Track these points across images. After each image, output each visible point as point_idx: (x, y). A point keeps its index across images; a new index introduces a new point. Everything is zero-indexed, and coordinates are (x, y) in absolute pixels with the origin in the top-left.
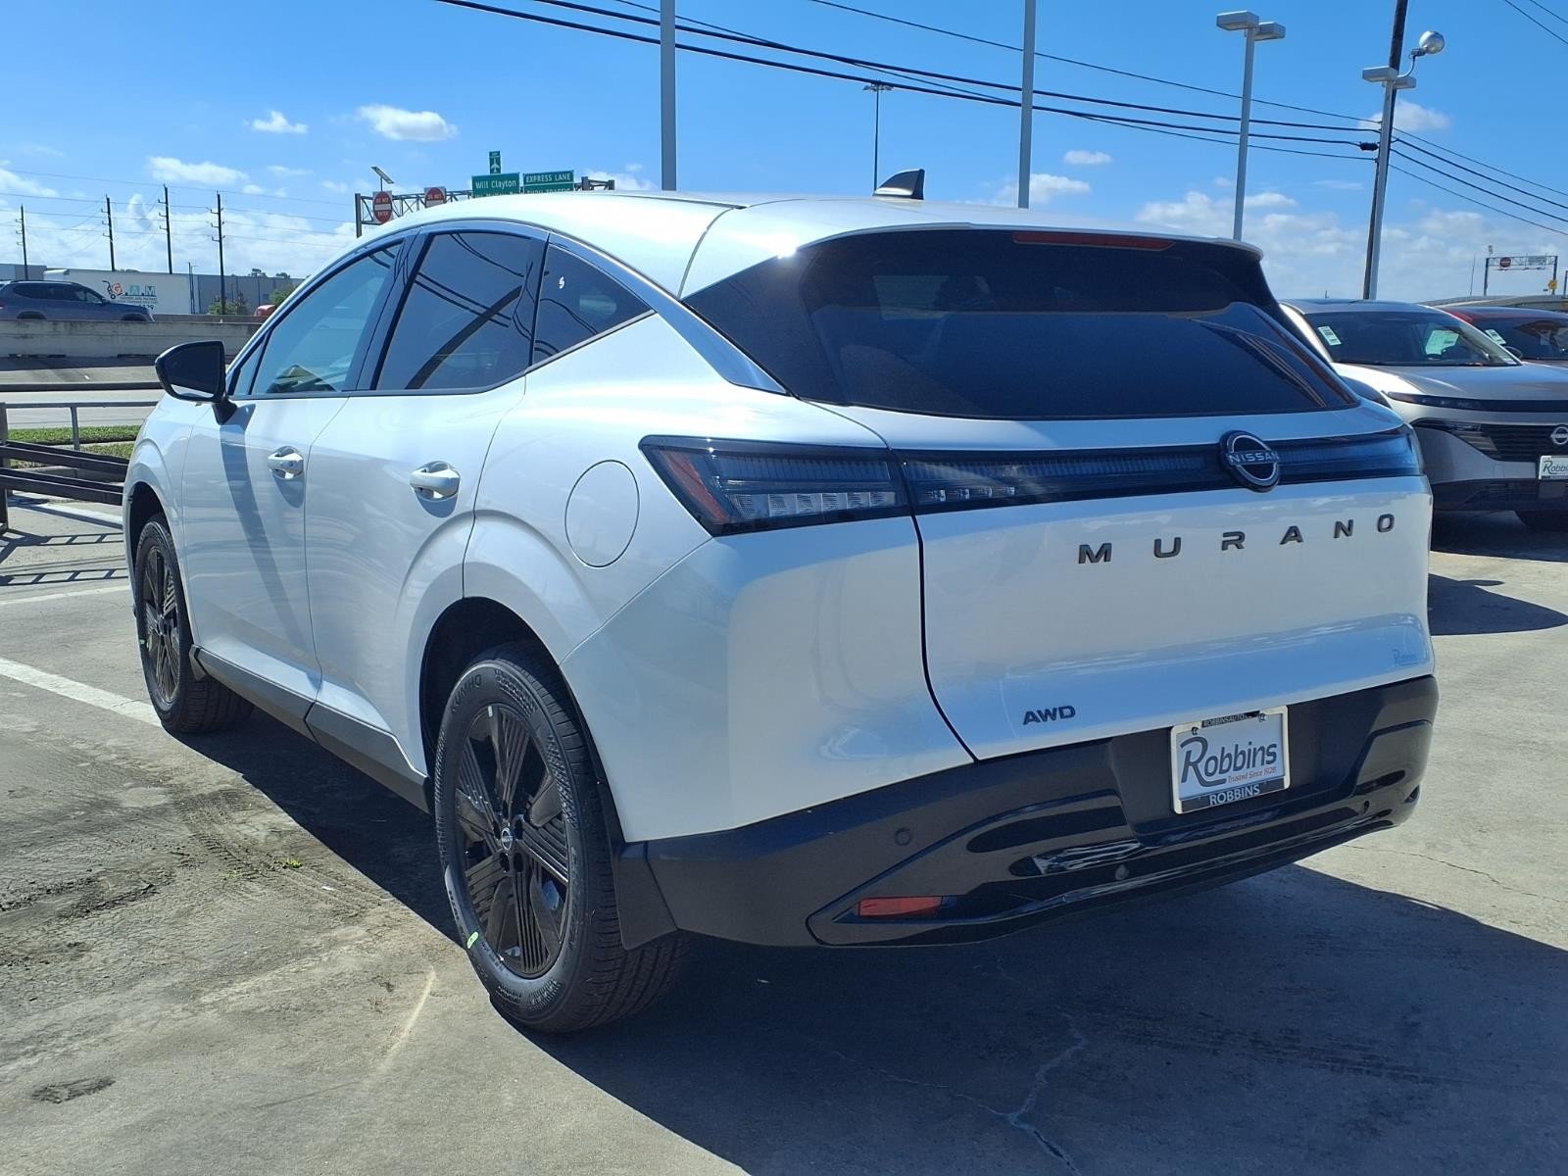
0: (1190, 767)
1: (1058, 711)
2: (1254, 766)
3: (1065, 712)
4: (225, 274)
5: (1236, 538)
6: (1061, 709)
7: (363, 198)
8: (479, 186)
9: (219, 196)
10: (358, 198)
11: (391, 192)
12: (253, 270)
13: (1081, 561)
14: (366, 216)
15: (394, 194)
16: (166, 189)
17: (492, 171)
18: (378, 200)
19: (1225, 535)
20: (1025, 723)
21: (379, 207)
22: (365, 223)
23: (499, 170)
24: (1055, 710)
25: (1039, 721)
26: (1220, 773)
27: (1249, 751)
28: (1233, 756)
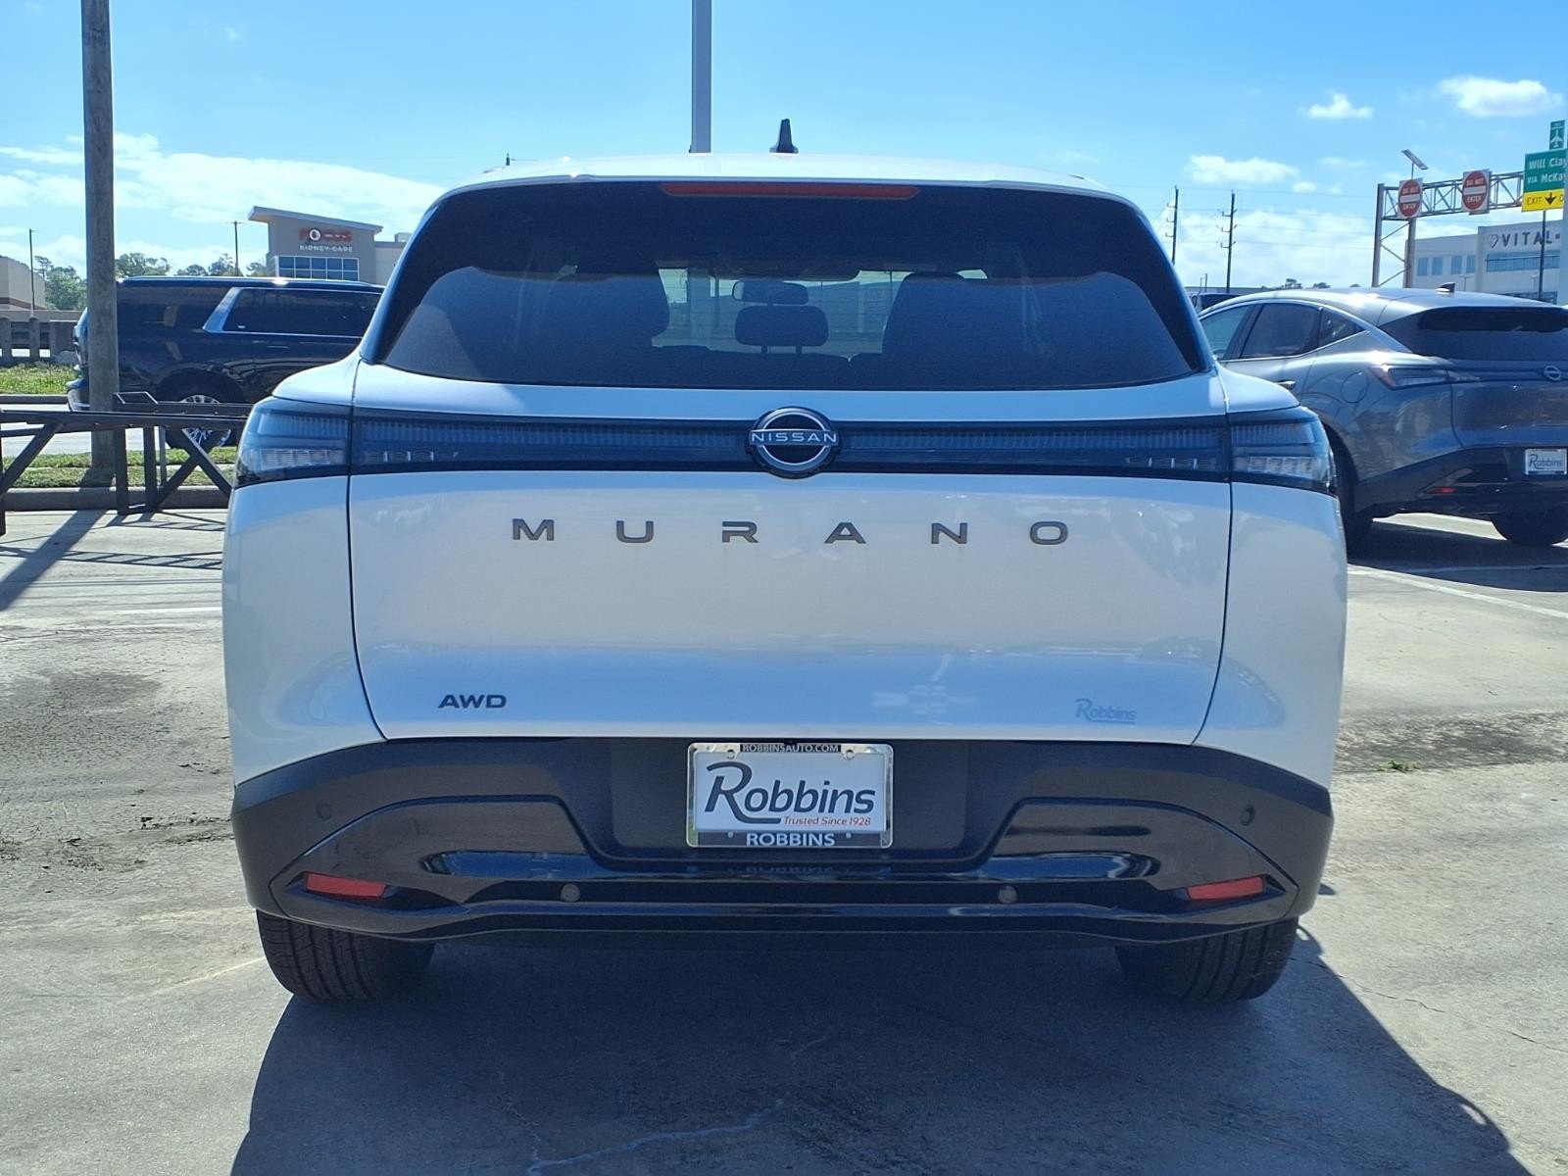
0: (722, 798)
1: (485, 700)
2: (831, 810)
3: (495, 701)
4: (1231, 286)
5: (747, 529)
6: (490, 698)
7: (1388, 189)
8: (1533, 165)
9: (1233, 196)
10: (1381, 188)
11: (1421, 179)
12: (1288, 280)
13: (517, 536)
14: (1389, 209)
15: (1425, 182)
16: (1177, 191)
17: (1551, 146)
18: (1406, 191)
19: (725, 524)
20: (441, 706)
21: (1405, 199)
22: (1385, 218)
23: (1560, 144)
24: (482, 697)
25: (457, 706)
26: (771, 809)
27: (825, 792)
28: (795, 796)
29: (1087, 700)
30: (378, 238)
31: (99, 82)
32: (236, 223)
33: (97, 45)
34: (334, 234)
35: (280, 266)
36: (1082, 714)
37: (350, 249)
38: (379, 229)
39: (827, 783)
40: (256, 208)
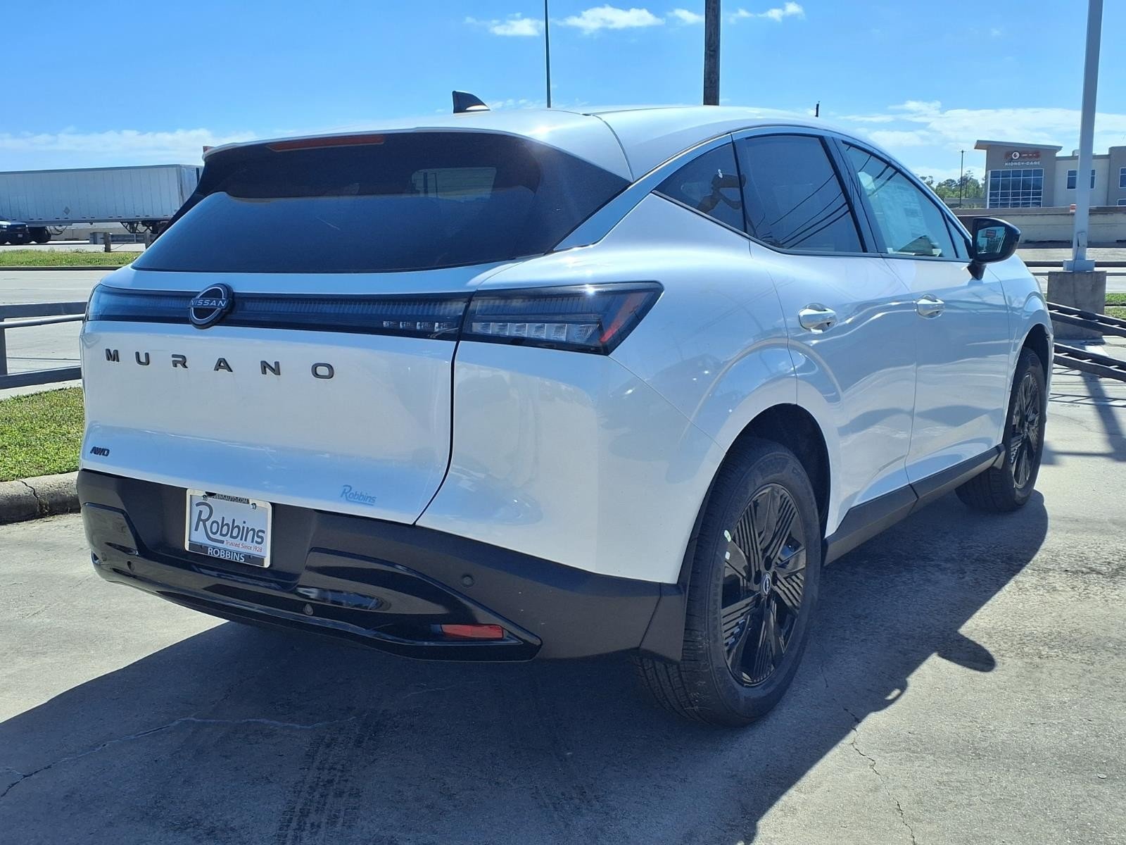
0: (201, 522)
2: (245, 540)
5: (181, 360)
13: (108, 359)
19: (174, 356)
20: (91, 453)
26: (220, 535)
27: (243, 527)
28: (231, 527)
29: (349, 486)
30: (1058, 154)
31: (711, 82)
32: (963, 152)
33: (712, 59)
34: (1028, 154)
35: (991, 177)
36: (344, 495)
37: (1038, 163)
38: (1060, 148)
39: (244, 522)
40: (978, 141)
